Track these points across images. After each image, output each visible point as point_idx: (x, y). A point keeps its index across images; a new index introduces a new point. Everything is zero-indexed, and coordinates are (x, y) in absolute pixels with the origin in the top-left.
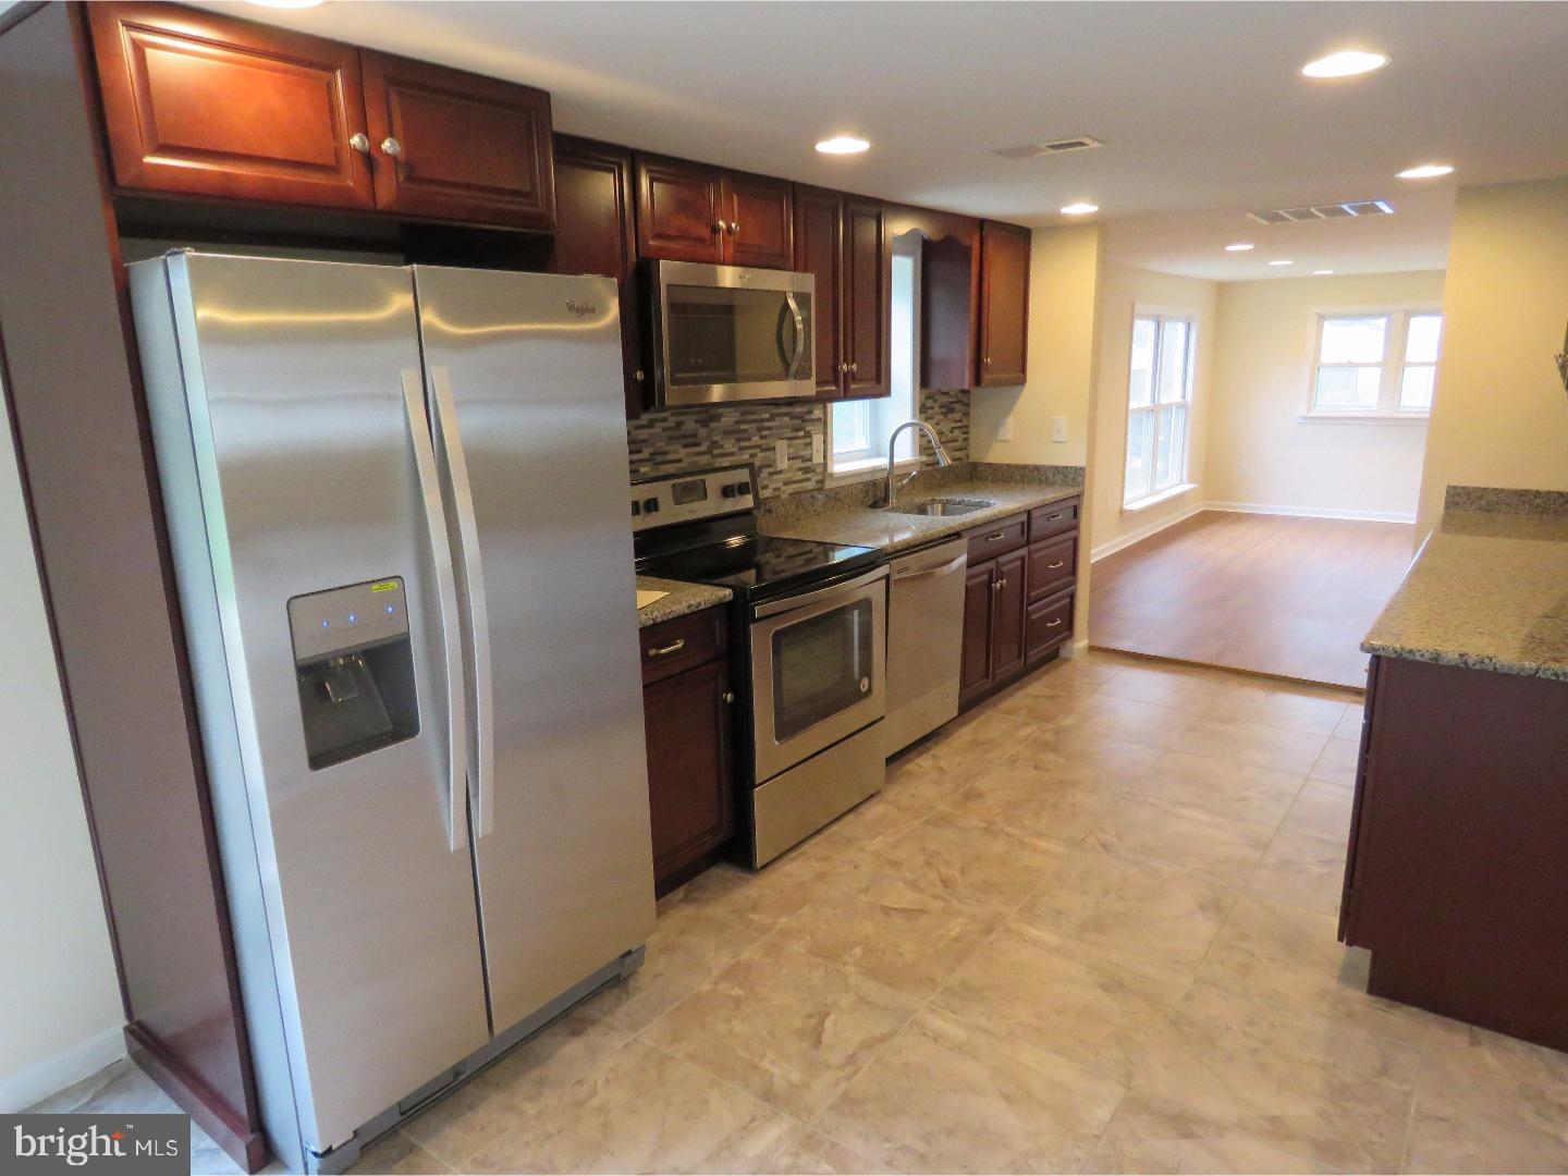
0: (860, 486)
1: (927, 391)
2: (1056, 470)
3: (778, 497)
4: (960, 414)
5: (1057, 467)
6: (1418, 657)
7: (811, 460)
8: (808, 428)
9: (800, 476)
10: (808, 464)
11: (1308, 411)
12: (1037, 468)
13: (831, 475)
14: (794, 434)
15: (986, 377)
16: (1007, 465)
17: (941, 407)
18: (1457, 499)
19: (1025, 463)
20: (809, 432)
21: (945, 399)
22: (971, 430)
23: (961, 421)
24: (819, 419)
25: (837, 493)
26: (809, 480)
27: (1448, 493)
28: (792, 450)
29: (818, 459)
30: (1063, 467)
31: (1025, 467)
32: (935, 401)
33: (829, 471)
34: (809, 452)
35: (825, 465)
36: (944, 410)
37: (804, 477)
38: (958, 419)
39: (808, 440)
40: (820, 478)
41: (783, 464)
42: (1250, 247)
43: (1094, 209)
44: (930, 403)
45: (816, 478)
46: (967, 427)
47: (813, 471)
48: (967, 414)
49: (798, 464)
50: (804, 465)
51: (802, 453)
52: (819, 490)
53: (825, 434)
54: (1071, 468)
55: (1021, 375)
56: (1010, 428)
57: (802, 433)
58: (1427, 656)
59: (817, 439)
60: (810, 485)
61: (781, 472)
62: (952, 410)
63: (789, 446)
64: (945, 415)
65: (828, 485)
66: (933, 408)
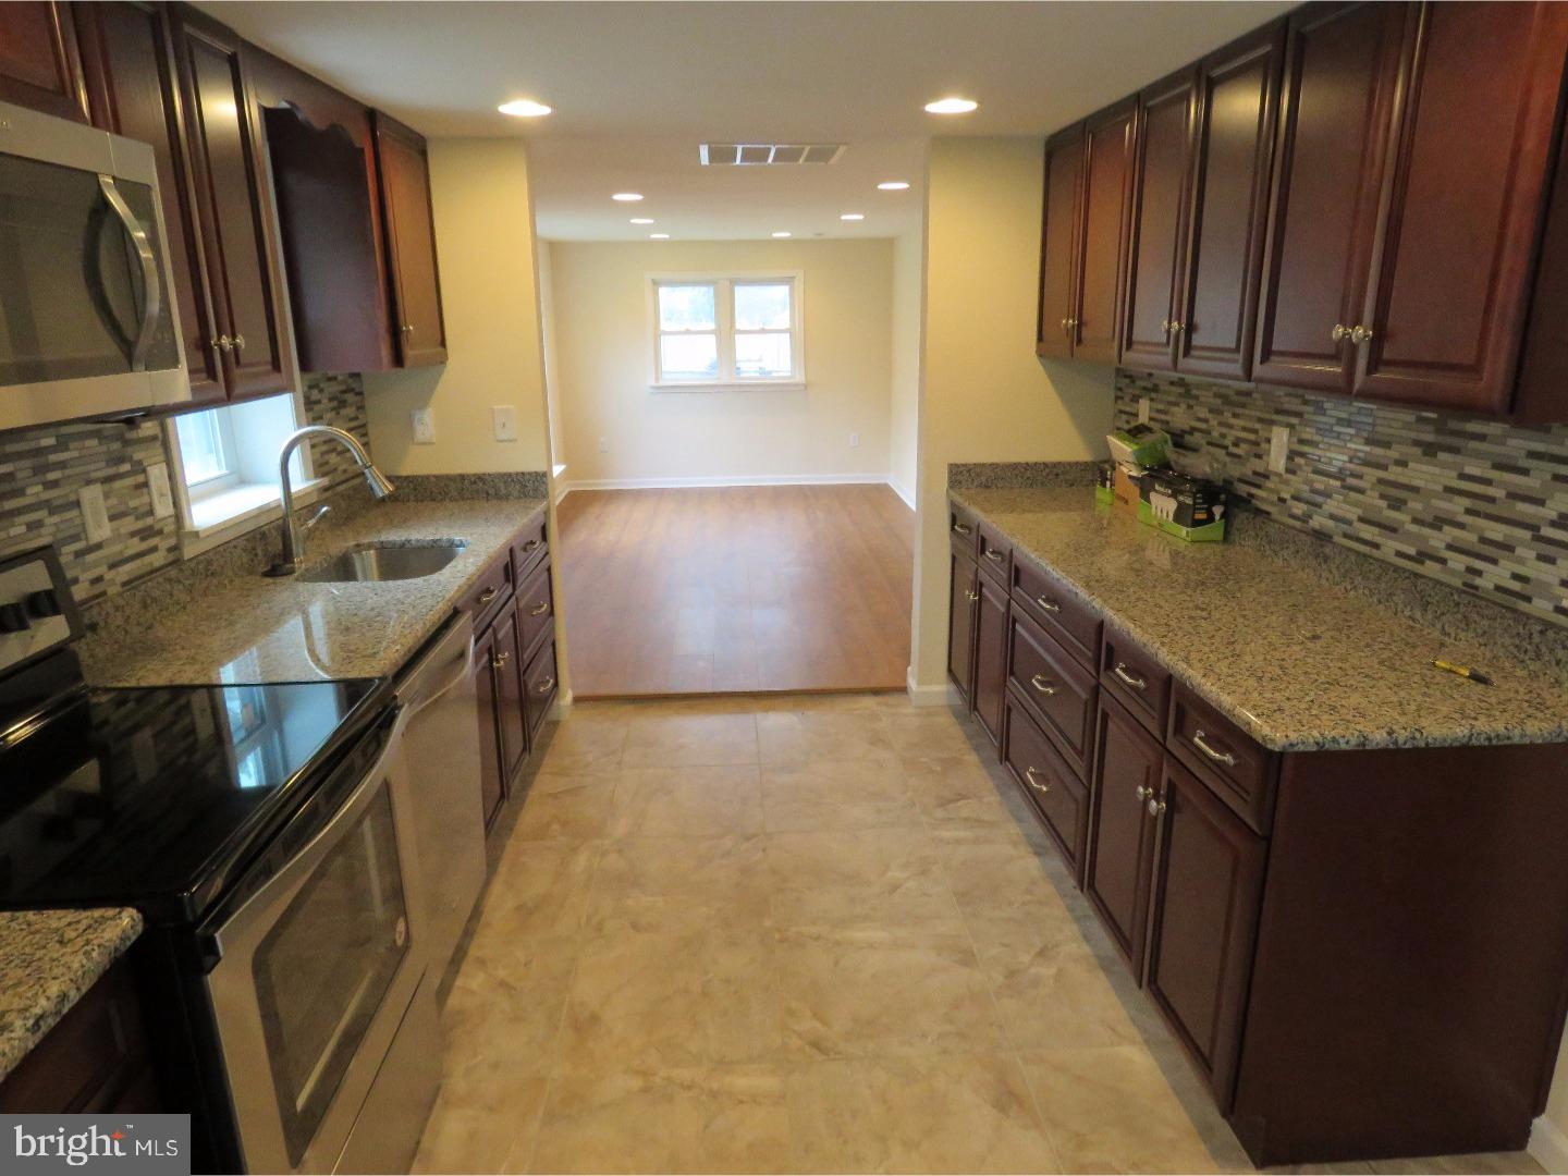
0: (242, 543)
1: (311, 376)
2: (508, 478)
3: (104, 593)
4: (354, 409)
5: (510, 475)
6: (1343, 746)
7: (151, 512)
8: (137, 456)
9: (136, 546)
10: (149, 521)
11: (657, 379)
12: (481, 478)
13: (196, 534)
14: (111, 471)
15: (410, 353)
16: (436, 477)
17: (331, 399)
18: (959, 477)
19: (460, 471)
20: (140, 462)
21: (333, 388)
22: (371, 430)
23: (356, 418)
24: (154, 438)
25: (209, 563)
26: (154, 549)
27: (950, 471)
28: (113, 501)
29: (163, 509)
30: (517, 474)
31: (462, 477)
32: (321, 391)
33: (188, 527)
34: (145, 499)
35: (178, 517)
36: (335, 403)
37: (145, 546)
38: (353, 415)
39: (140, 478)
40: (172, 542)
41: (100, 530)
42: (638, 197)
43: (545, 110)
44: (315, 395)
45: (164, 544)
46: (364, 426)
47: (160, 532)
48: (361, 408)
49: (129, 524)
50: (140, 524)
51: (133, 503)
52: (176, 562)
53: (169, 462)
54: (530, 474)
55: (441, 349)
56: (428, 424)
57: (126, 467)
58: (1353, 742)
59: (157, 474)
60: (157, 559)
61: (99, 546)
62: (343, 404)
63: (107, 496)
64: (337, 410)
65: (189, 551)
66: (319, 402)
